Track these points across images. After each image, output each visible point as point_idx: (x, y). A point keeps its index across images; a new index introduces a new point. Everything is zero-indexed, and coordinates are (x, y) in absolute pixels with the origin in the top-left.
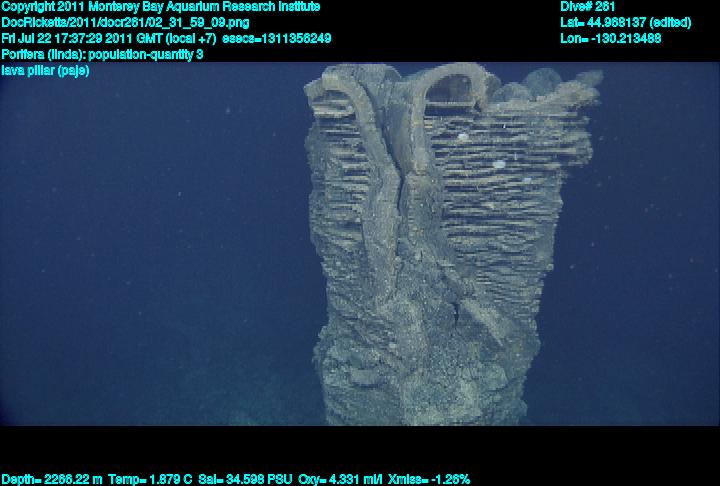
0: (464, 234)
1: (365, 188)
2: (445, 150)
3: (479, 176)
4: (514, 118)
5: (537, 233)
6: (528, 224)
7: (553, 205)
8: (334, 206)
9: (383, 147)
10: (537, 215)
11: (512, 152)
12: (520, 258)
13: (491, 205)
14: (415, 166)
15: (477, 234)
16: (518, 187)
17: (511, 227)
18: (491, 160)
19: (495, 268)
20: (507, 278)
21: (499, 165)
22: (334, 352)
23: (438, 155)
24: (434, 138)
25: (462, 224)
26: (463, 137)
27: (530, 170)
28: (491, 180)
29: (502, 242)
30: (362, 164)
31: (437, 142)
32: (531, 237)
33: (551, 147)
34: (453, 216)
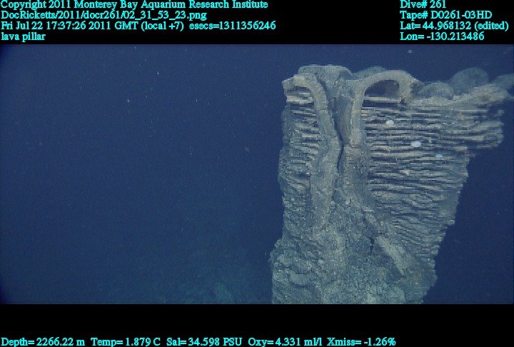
0: (384, 189)
1: (316, 152)
2: (374, 131)
3: (399, 151)
4: (432, 111)
5: (442, 196)
6: (436, 188)
7: (459, 176)
8: (294, 161)
9: (331, 125)
10: (444, 183)
11: (428, 136)
12: (426, 212)
13: (407, 172)
14: (351, 142)
15: (394, 191)
16: (430, 161)
17: (422, 189)
18: (410, 141)
19: (406, 217)
20: (414, 226)
21: (416, 144)
22: (282, 258)
23: (368, 135)
24: (368, 122)
25: (384, 183)
26: (390, 123)
27: (442, 150)
28: (408, 154)
29: (414, 200)
30: (316, 136)
31: (369, 125)
32: (437, 199)
33: (459, 135)
34: (377, 177)
